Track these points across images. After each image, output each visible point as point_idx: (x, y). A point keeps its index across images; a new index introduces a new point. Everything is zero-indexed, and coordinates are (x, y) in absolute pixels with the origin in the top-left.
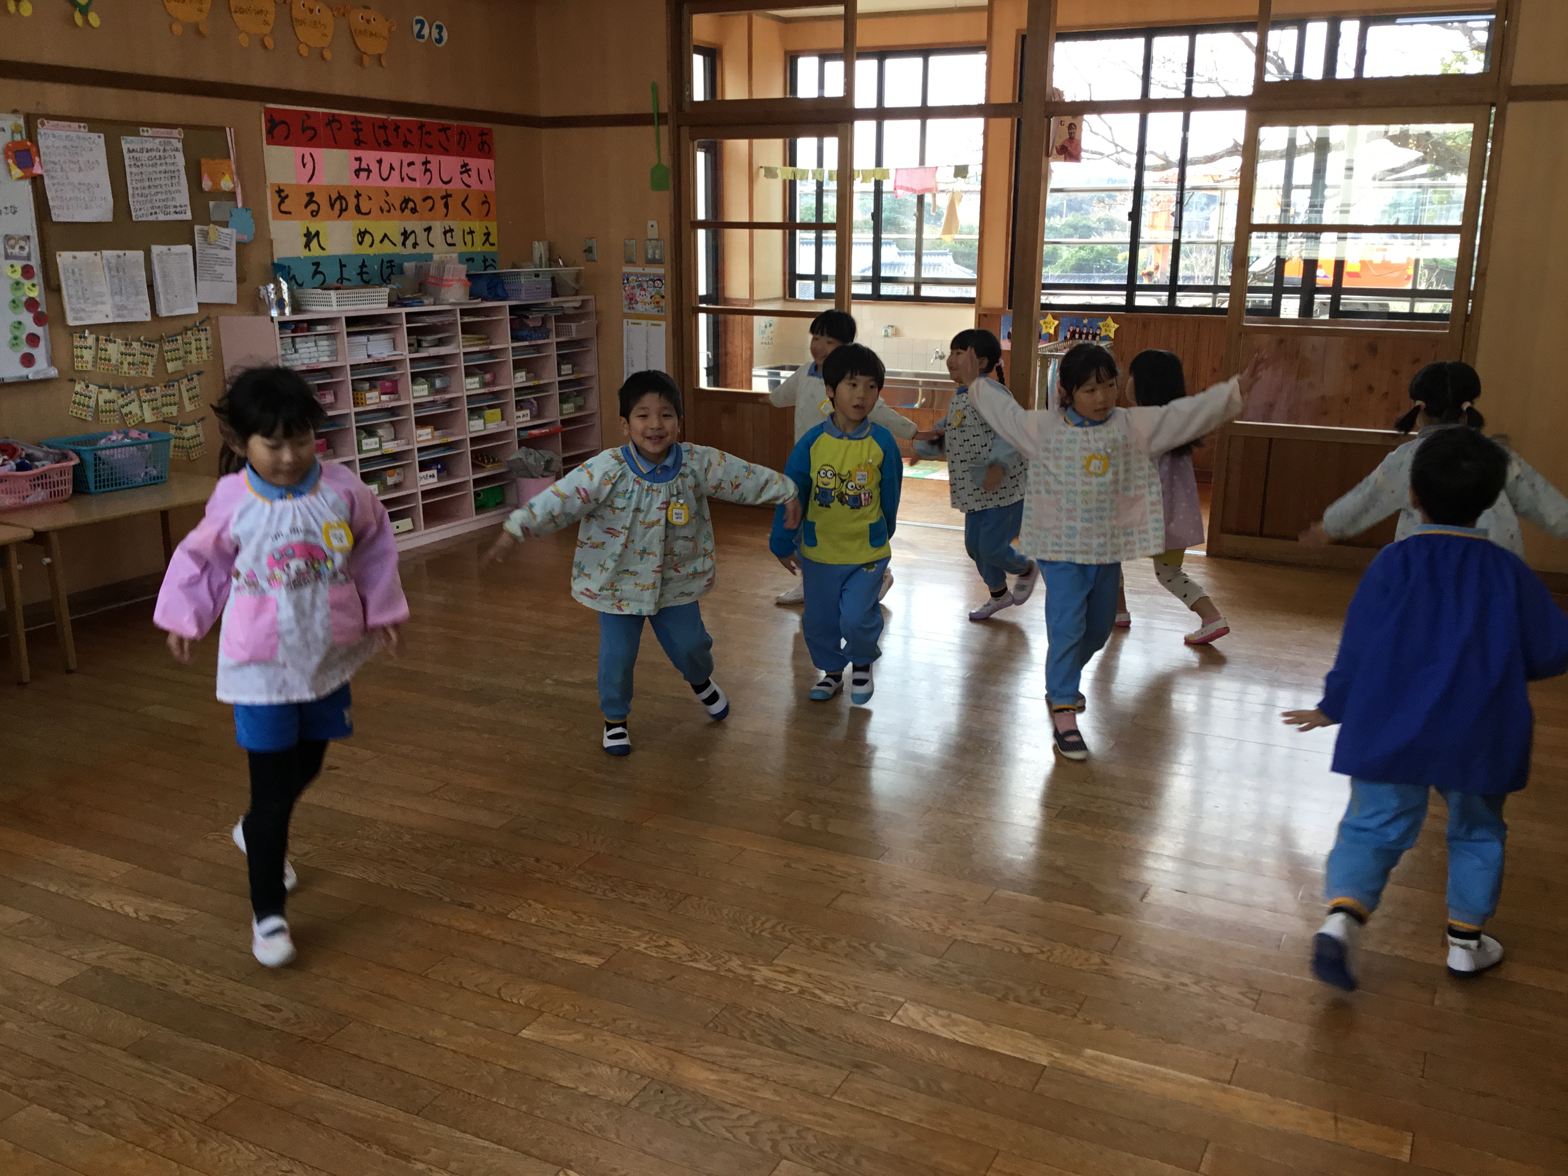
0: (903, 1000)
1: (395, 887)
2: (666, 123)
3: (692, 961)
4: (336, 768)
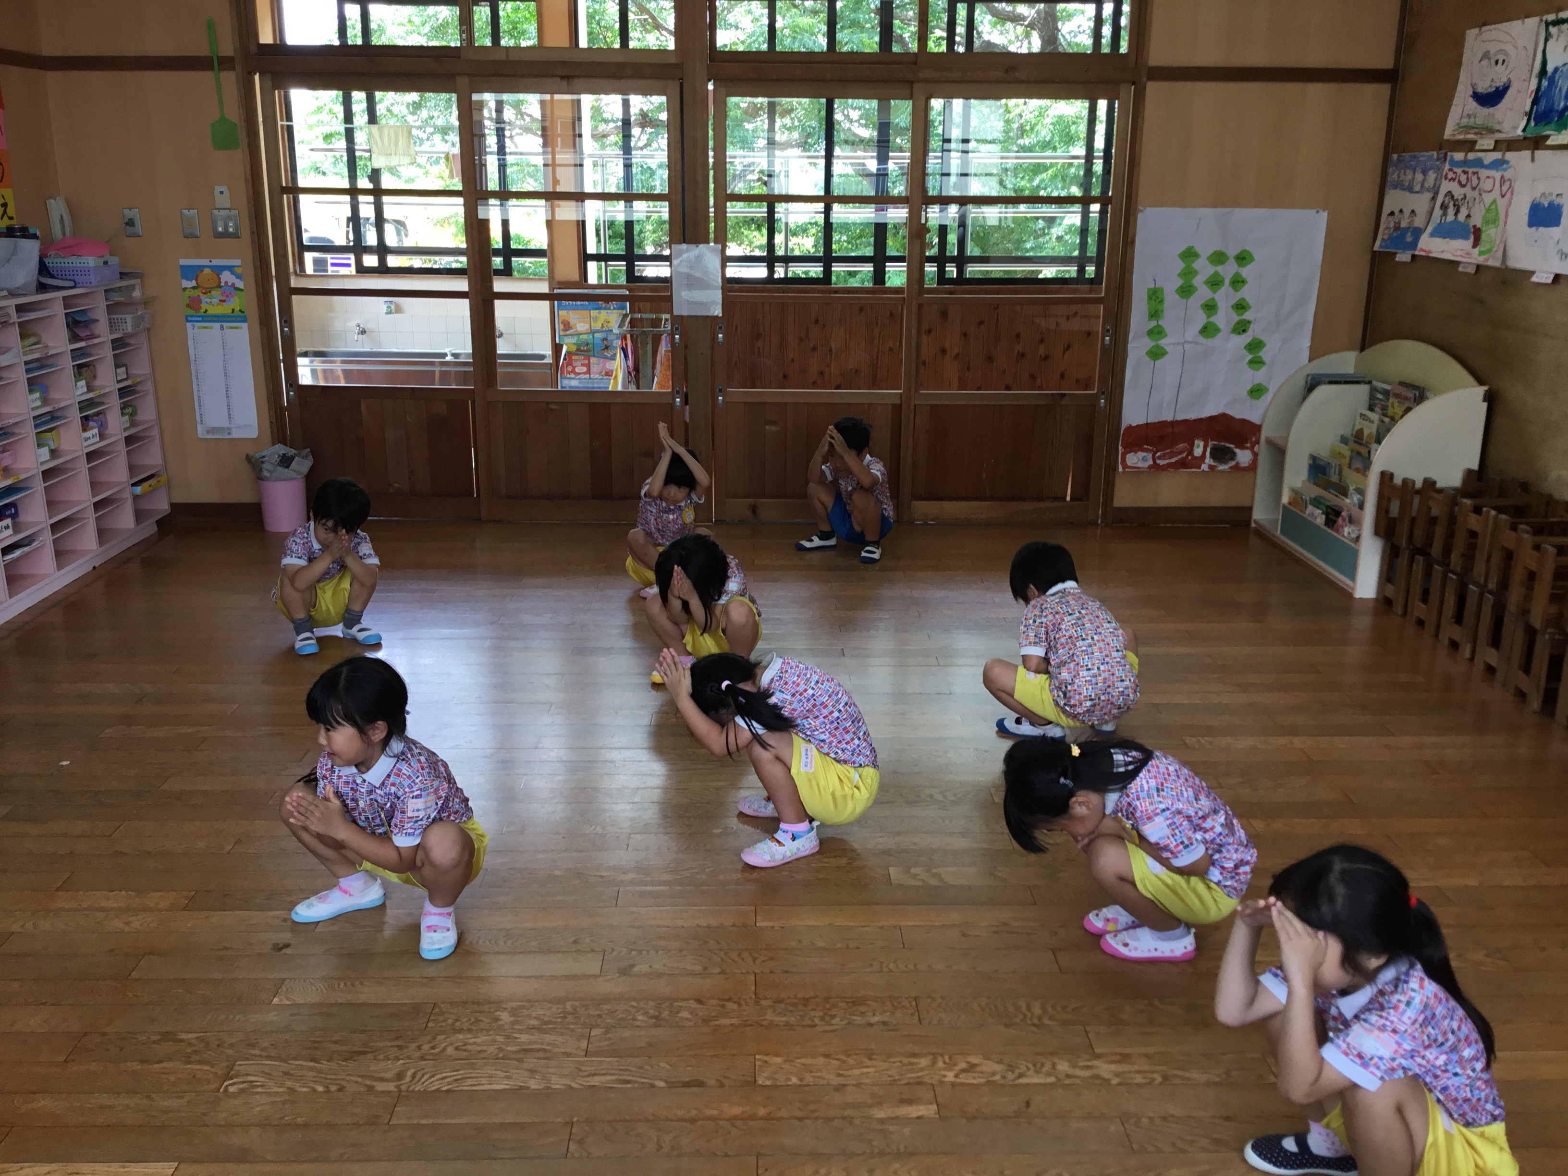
0: (1258, 1055)
1: (573, 1085)
2: (233, 69)
3: (1021, 1076)
4: (287, 946)
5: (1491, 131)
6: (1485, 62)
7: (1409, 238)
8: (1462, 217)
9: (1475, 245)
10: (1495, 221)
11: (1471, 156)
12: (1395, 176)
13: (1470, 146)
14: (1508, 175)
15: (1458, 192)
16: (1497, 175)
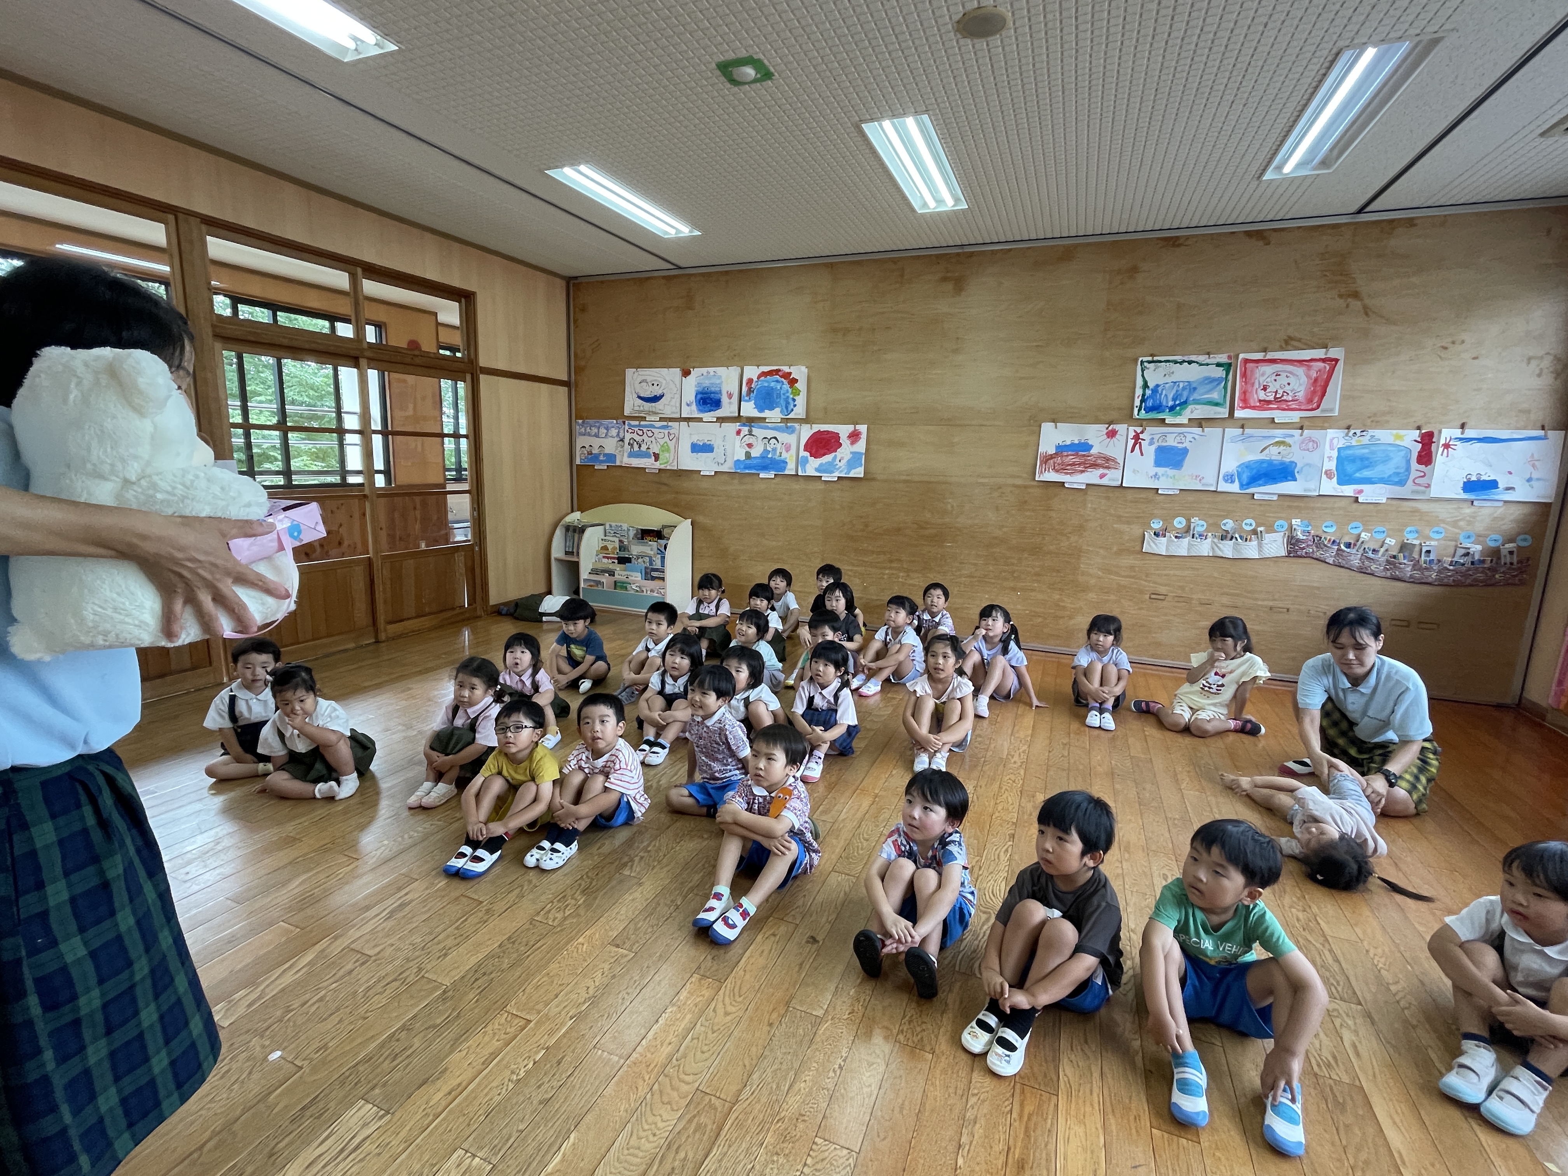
5: (655, 413)
6: (644, 384)
7: (601, 458)
8: (644, 448)
9: (657, 459)
10: (668, 450)
11: (642, 423)
12: (583, 430)
13: (644, 419)
14: (672, 431)
15: (638, 438)
16: (666, 432)
